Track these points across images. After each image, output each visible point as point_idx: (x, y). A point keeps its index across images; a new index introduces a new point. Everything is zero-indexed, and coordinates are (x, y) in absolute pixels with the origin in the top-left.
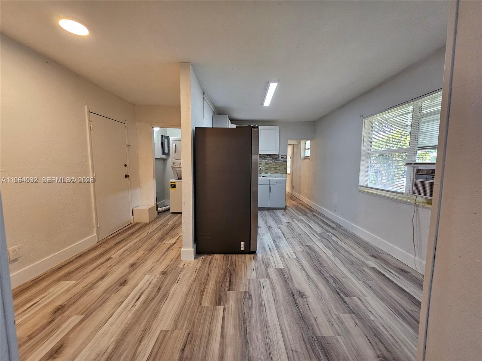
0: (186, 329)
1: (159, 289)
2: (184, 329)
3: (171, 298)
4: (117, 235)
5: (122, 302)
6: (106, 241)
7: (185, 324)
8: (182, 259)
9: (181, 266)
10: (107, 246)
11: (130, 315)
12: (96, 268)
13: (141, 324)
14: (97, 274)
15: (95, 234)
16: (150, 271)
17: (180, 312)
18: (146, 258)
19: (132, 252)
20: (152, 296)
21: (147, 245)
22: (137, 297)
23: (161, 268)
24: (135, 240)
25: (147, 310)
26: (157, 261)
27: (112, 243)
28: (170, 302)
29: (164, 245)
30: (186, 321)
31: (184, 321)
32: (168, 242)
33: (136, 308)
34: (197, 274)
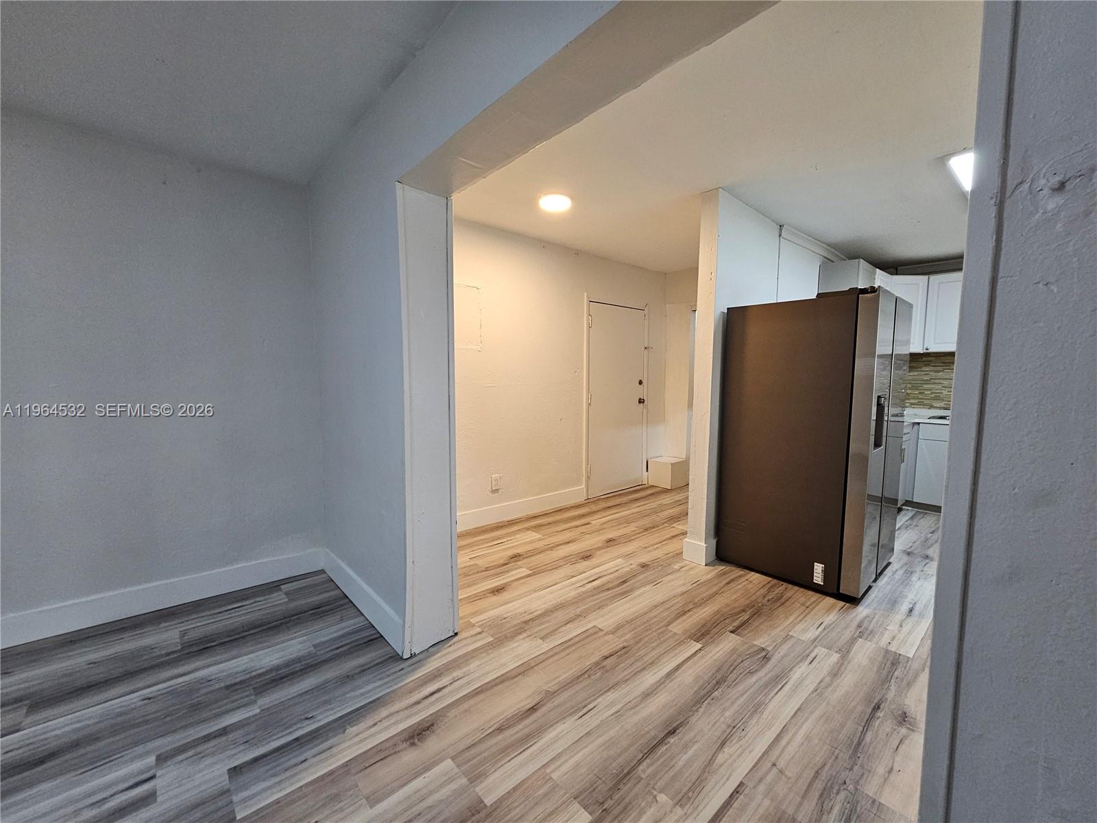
0: (625, 641)
1: (624, 582)
2: (623, 639)
3: (632, 599)
4: (614, 496)
5: (573, 577)
6: (598, 500)
7: (629, 635)
8: (684, 557)
9: (676, 567)
10: (594, 508)
11: (573, 594)
12: (568, 529)
13: (578, 607)
14: (567, 536)
15: (584, 486)
16: (627, 556)
17: (632, 620)
18: (633, 538)
19: (620, 524)
20: (611, 585)
21: (646, 522)
22: (591, 579)
23: (645, 558)
24: (634, 509)
25: (595, 597)
26: (646, 547)
27: (603, 505)
28: (627, 602)
29: (674, 529)
30: (633, 632)
31: (630, 632)
32: (680, 527)
33: (583, 589)
34: (694, 587)
